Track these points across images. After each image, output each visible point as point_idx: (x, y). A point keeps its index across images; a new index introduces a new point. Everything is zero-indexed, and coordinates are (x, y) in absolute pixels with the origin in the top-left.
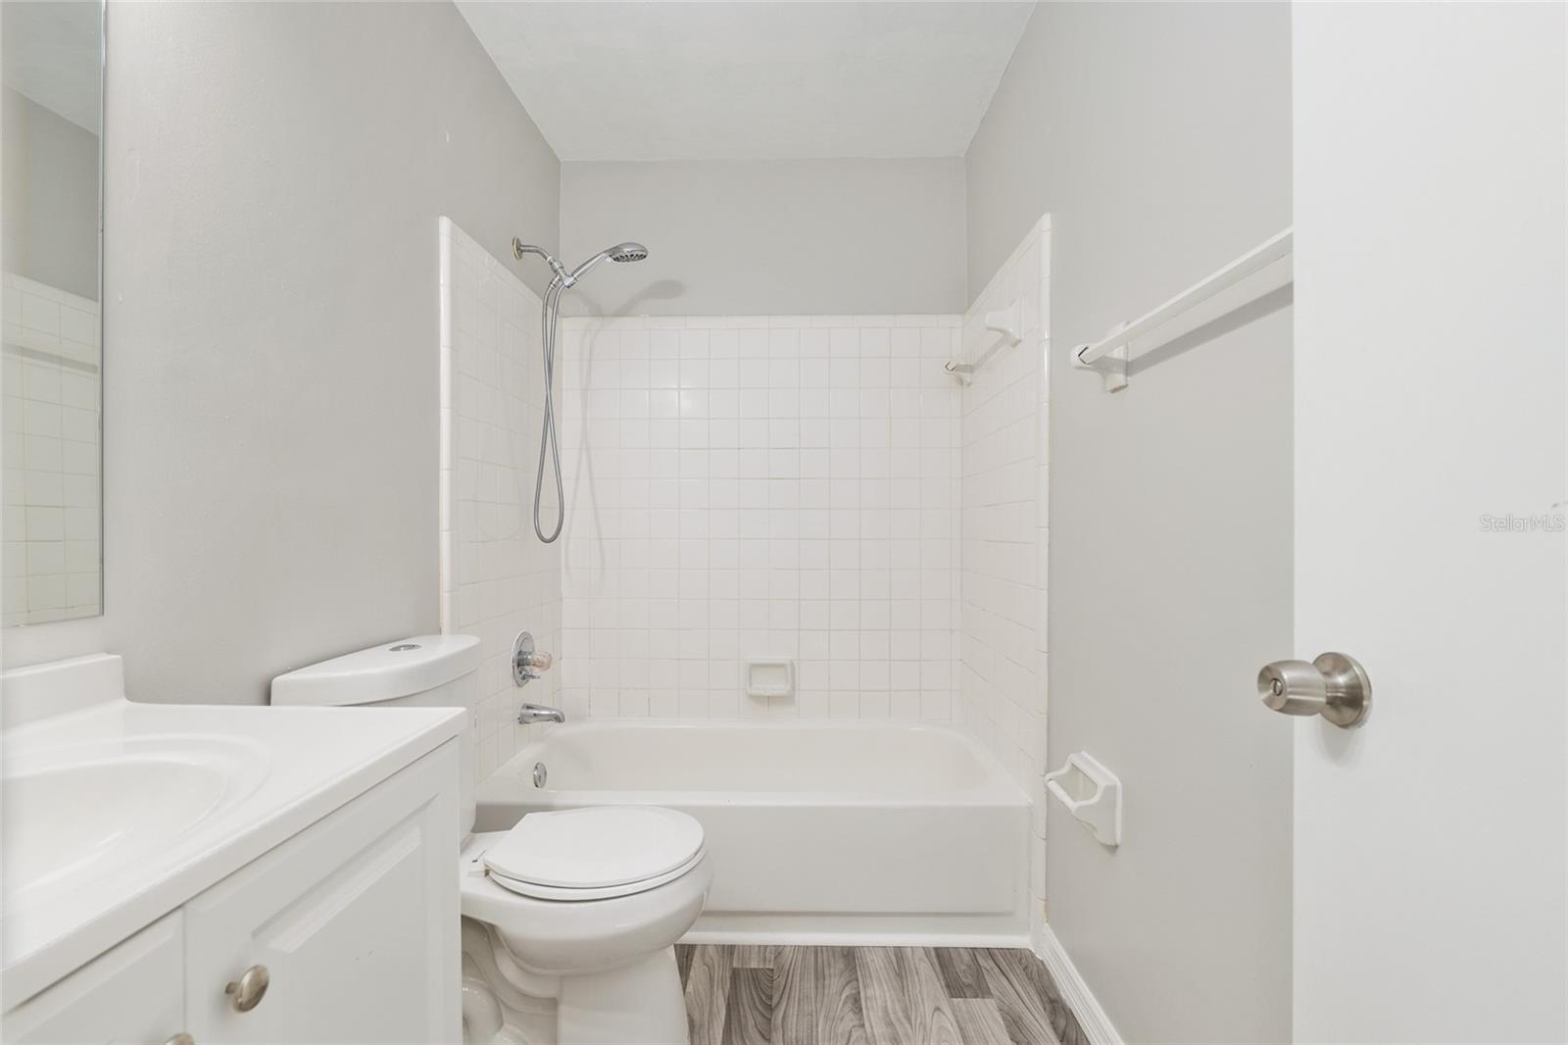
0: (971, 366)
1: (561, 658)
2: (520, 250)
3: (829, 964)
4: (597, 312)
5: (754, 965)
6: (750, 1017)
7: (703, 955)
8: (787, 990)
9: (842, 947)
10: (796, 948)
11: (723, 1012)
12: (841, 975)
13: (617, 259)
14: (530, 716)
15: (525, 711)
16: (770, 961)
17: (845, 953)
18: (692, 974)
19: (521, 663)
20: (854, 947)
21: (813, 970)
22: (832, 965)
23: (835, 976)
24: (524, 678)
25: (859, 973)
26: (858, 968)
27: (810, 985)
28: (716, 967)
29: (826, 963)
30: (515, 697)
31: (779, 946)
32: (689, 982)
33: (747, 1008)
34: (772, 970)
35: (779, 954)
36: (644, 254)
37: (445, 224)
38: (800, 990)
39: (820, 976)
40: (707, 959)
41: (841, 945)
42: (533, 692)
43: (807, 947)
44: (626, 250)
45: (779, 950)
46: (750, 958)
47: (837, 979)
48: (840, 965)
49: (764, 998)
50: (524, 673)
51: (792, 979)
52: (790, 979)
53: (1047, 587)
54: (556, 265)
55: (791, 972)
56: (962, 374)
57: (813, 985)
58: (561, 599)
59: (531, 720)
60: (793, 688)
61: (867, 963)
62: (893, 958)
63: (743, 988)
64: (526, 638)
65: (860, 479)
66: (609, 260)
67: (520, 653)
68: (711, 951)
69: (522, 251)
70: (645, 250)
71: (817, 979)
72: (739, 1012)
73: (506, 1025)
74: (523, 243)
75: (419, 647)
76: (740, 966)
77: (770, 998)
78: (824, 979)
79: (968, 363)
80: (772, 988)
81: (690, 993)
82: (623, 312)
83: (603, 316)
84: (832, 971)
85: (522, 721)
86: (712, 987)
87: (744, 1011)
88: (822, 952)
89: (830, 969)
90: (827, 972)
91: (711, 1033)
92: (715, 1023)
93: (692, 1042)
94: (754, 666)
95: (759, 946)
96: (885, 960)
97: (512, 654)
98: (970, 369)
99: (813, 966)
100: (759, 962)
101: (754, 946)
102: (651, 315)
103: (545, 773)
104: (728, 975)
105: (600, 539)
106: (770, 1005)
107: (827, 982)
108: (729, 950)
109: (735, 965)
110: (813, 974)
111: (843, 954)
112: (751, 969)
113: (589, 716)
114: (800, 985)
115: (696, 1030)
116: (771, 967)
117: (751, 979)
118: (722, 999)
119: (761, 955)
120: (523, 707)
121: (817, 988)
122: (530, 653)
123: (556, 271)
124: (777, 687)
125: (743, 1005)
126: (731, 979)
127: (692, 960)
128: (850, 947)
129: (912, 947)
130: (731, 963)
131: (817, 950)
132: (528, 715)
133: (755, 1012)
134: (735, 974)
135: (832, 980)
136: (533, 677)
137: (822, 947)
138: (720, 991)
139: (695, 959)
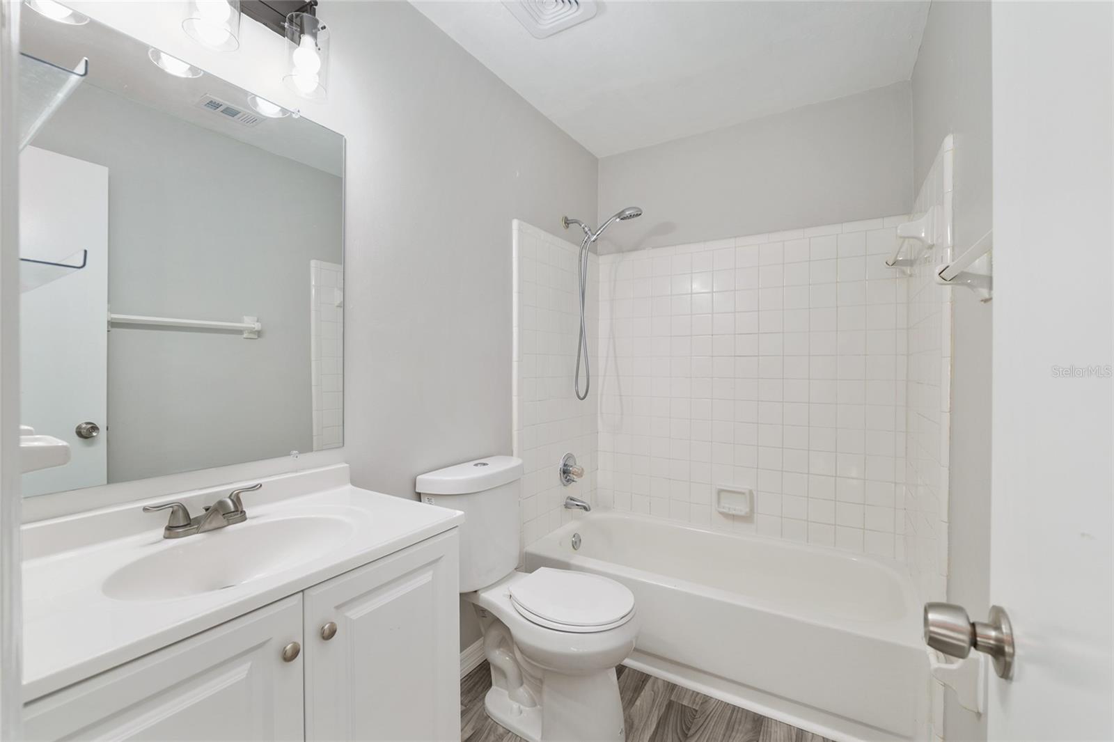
0: (911, 260)
1: (597, 469)
2: (567, 222)
3: (740, 722)
4: (620, 250)
5: (685, 703)
6: (670, 736)
7: (654, 683)
8: (702, 729)
9: (755, 713)
10: (720, 702)
11: (654, 726)
12: (746, 734)
13: (622, 219)
14: (573, 505)
15: (569, 501)
16: (697, 704)
17: (756, 719)
18: (642, 694)
19: (565, 471)
20: (765, 717)
21: (726, 722)
22: (743, 722)
23: (741, 733)
24: (568, 481)
25: (761, 737)
26: (762, 734)
27: (721, 730)
28: (660, 695)
29: (738, 720)
30: (562, 492)
31: (708, 696)
32: (639, 698)
33: (670, 729)
34: (696, 711)
35: (706, 701)
36: (639, 213)
37: (515, 223)
38: (711, 732)
39: (730, 727)
40: (655, 688)
41: (755, 711)
42: (573, 490)
43: (728, 704)
44: (627, 213)
45: (706, 699)
46: (684, 697)
47: (742, 735)
48: (749, 726)
49: (684, 727)
50: (568, 477)
51: (709, 722)
52: (706, 724)
53: (948, 465)
54: (586, 229)
55: (710, 717)
56: (904, 268)
57: (722, 732)
58: (597, 433)
59: (572, 507)
60: (752, 510)
61: (771, 732)
62: (794, 737)
63: (672, 716)
64: (569, 456)
65: (809, 356)
66: (618, 220)
67: (565, 465)
68: (660, 683)
69: (568, 224)
70: (641, 210)
71: (727, 729)
72: (664, 729)
73: (525, 685)
74: (569, 219)
75: (487, 464)
76: (675, 700)
77: (689, 729)
78: (732, 731)
79: (909, 258)
80: (692, 723)
81: (637, 706)
82: (635, 248)
83: (623, 252)
84: (740, 728)
85: (567, 506)
86: (652, 706)
87: (668, 731)
88: (738, 711)
89: (739, 726)
90: (736, 727)
91: (642, 735)
92: (646, 732)
93: (627, 738)
94: (720, 492)
95: (694, 692)
96: (786, 735)
97: (561, 465)
98: (911, 263)
99: (727, 718)
100: (689, 702)
101: (690, 690)
102: (653, 248)
103: (580, 540)
104: (665, 703)
105: (621, 396)
106: (687, 735)
107: (734, 734)
108: (672, 687)
109: (672, 698)
110: (725, 724)
111: (754, 719)
112: (682, 705)
113: (614, 508)
114: (713, 729)
115: (634, 730)
116: (697, 709)
117: (680, 712)
118: (656, 718)
119: (693, 697)
120: (567, 498)
121: (724, 735)
122: (571, 466)
123: (586, 233)
124: (741, 508)
125: (668, 728)
126: (666, 706)
127: (645, 685)
128: (761, 716)
129: (813, 734)
130: (670, 697)
131: (735, 709)
132: (570, 504)
133: (675, 735)
134: (670, 705)
135: (738, 735)
136: (573, 481)
137: (739, 708)
138: (657, 712)
139: (648, 685)
